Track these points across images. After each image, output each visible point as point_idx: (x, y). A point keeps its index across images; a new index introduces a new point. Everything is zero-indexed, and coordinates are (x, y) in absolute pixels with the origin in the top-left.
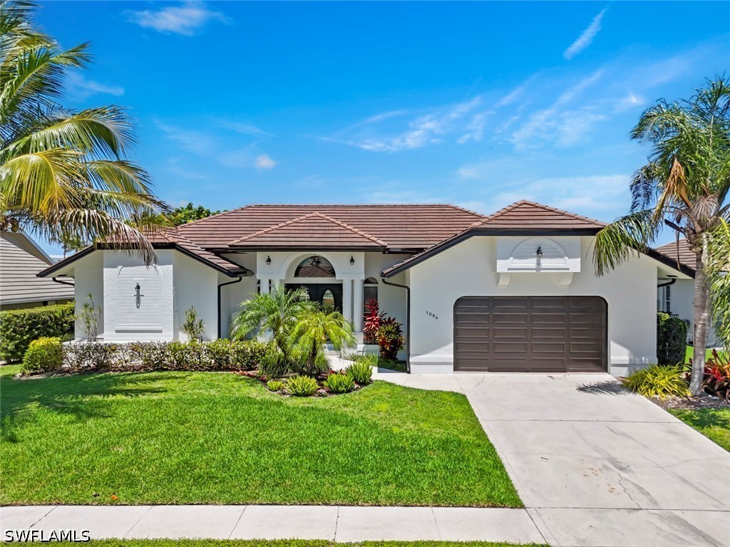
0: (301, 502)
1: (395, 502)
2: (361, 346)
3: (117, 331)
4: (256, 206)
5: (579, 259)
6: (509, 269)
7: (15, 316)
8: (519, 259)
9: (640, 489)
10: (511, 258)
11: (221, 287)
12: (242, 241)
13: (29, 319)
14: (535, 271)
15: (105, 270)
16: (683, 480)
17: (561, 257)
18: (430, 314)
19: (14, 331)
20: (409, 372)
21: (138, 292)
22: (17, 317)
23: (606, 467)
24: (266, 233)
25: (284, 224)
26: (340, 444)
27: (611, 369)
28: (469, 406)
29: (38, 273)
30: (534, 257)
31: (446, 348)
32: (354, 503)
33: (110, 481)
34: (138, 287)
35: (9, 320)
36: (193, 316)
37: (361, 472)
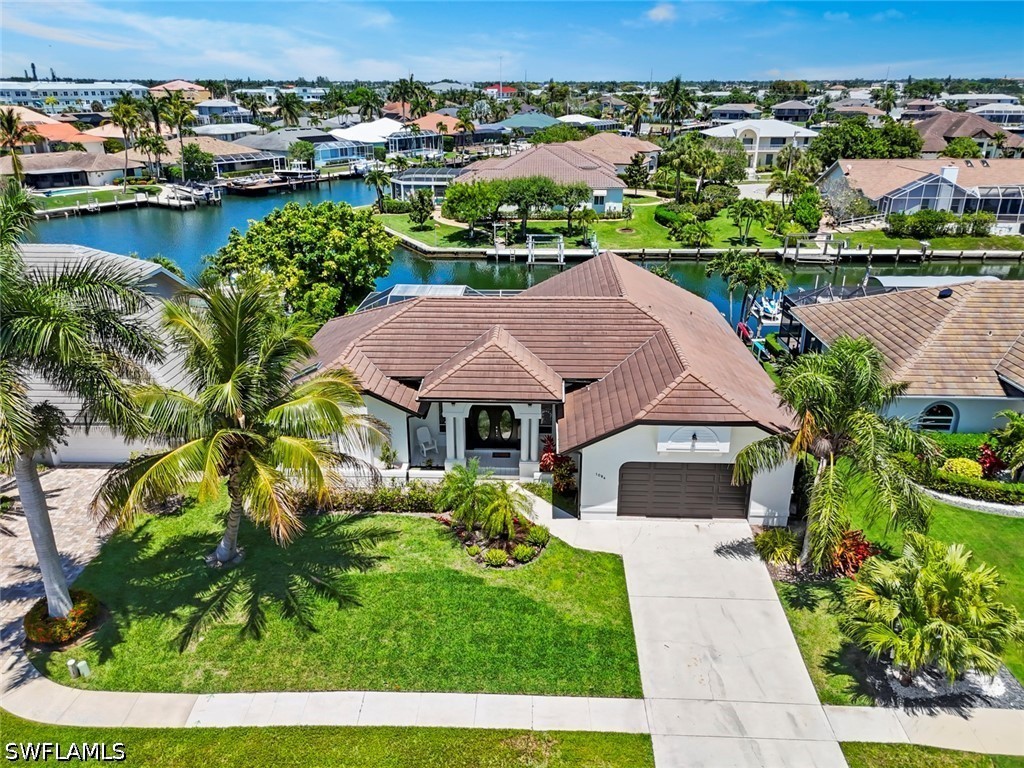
0: (509, 691)
1: (566, 692)
2: (538, 475)
5: (729, 444)
6: (668, 449)
8: (676, 442)
9: (720, 679)
10: (670, 442)
11: (418, 431)
14: (690, 450)
16: (751, 671)
17: (713, 441)
18: (599, 475)
20: (579, 518)
23: (705, 657)
26: (529, 637)
27: (750, 519)
28: (624, 577)
30: (690, 441)
32: (541, 693)
33: (389, 672)
36: (388, 450)
37: (545, 666)
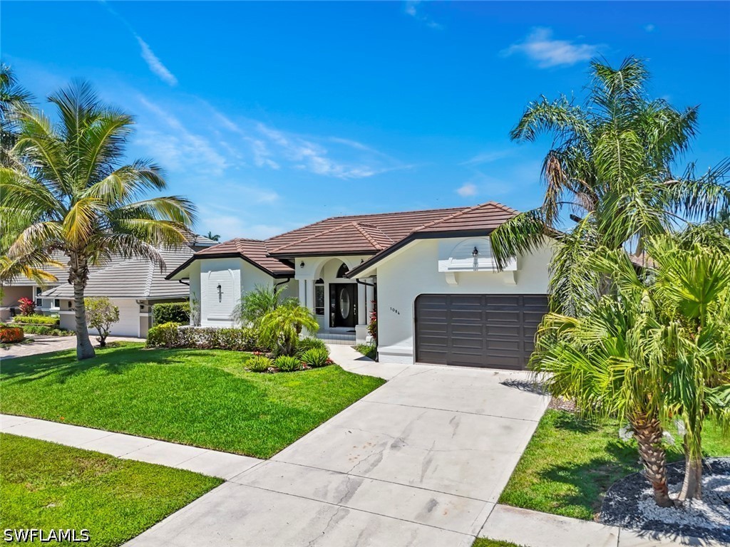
2: (369, 338)
3: (209, 319)
4: (335, 218)
6: (449, 269)
7: (163, 307)
8: (458, 259)
9: (378, 461)
10: (451, 259)
12: (280, 250)
13: (172, 310)
14: (472, 270)
15: (202, 274)
18: (394, 310)
19: (162, 318)
20: (377, 361)
21: (220, 291)
22: (164, 308)
23: (383, 444)
24: (302, 242)
25: (321, 234)
28: (373, 389)
29: (165, 277)
30: (469, 257)
31: (407, 341)
34: (220, 287)
35: (159, 310)
